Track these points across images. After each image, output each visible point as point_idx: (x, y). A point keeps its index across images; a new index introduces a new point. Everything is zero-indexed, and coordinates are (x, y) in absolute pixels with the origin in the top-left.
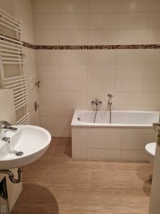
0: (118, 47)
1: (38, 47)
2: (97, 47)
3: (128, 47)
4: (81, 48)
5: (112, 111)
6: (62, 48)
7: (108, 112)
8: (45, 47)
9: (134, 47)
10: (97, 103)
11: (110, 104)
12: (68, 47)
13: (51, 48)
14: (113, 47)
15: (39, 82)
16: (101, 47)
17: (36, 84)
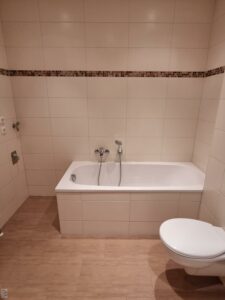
0: (128, 74)
1: (13, 73)
2: (99, 74)
3: (142, 74)
4: (76, 74)
5: (123, 163)
6: (48, 74)
7: (118, 164)
8: (24, 73)
9: (151, 74)
10: (101, 153)
11: (120, 153)
12: (58, 73)
13: (33, 74)
14: (123, 74)
15: (18, 124)
16: (104, 74)
17: (14, 126)
